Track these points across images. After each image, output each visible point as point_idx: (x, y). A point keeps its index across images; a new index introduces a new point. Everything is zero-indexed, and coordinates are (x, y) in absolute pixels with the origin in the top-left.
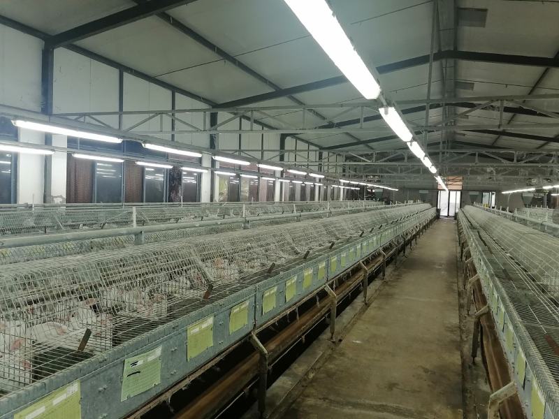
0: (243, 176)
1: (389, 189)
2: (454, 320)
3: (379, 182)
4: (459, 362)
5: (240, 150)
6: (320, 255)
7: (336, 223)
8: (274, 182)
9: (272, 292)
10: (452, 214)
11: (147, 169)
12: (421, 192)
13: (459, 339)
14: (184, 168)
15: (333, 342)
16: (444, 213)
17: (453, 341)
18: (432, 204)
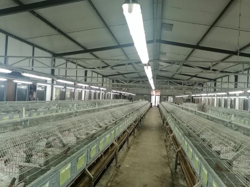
0: (67, 88)
1: (132, 94)
2: (165, 153)
3: (127, 91)
4: (170, 172)
5: (66, 76)
6: (112, 127)
7: (115, 112)
8: (82, 91)
9: (94, 147)
10: (156, 105)
11: (18, 84)
12: (145, 96)
13: (168, 161)
14: (38, 84)
15: (117, 167)
16: (153, 105)
17: (166, 163)
18: (149, 101)
